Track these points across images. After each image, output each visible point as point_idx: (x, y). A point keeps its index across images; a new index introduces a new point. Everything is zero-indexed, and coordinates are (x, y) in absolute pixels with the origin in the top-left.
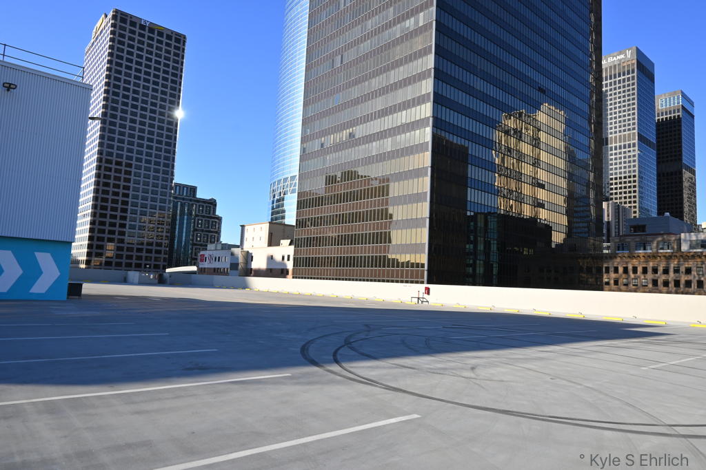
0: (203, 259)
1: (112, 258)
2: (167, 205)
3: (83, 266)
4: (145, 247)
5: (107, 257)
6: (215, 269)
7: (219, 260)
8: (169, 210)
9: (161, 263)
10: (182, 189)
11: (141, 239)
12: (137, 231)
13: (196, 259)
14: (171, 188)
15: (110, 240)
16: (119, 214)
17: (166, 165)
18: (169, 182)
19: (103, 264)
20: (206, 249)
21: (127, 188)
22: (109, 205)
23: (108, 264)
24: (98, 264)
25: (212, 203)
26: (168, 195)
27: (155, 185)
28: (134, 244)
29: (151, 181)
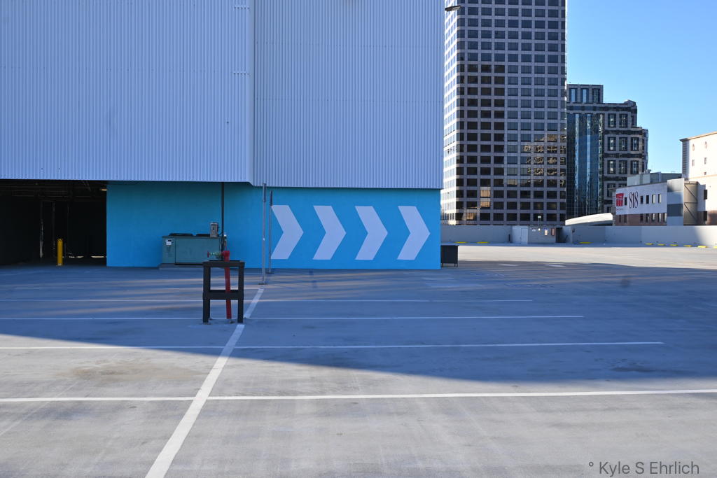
0: (622, 201)
1: (489, 208)
2: (559, 121)
3: (453, 222)
4: (532, 189)
5: (483, 208)
6: (641, 216)
7: (648, 202)
8: (562, 130)
9: (558, 212)
10: (579, 92)
11: (525, 177)
12: (519, 166)
13: (611, 202)
14: (564, 94)
15: (485, 183)
16: (492, 143)
17: (553, 59)
18: (559, 84)
19: (478, 219)
20: (626, 185)
21: (500, 103)
22: (479, 131)
23: (485, 217)
24: (472, 218)
25: (630, 109)
26: (559, 107)
27: (540, 93)
28: (516, 186)
29: (533, 87)
